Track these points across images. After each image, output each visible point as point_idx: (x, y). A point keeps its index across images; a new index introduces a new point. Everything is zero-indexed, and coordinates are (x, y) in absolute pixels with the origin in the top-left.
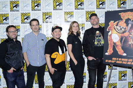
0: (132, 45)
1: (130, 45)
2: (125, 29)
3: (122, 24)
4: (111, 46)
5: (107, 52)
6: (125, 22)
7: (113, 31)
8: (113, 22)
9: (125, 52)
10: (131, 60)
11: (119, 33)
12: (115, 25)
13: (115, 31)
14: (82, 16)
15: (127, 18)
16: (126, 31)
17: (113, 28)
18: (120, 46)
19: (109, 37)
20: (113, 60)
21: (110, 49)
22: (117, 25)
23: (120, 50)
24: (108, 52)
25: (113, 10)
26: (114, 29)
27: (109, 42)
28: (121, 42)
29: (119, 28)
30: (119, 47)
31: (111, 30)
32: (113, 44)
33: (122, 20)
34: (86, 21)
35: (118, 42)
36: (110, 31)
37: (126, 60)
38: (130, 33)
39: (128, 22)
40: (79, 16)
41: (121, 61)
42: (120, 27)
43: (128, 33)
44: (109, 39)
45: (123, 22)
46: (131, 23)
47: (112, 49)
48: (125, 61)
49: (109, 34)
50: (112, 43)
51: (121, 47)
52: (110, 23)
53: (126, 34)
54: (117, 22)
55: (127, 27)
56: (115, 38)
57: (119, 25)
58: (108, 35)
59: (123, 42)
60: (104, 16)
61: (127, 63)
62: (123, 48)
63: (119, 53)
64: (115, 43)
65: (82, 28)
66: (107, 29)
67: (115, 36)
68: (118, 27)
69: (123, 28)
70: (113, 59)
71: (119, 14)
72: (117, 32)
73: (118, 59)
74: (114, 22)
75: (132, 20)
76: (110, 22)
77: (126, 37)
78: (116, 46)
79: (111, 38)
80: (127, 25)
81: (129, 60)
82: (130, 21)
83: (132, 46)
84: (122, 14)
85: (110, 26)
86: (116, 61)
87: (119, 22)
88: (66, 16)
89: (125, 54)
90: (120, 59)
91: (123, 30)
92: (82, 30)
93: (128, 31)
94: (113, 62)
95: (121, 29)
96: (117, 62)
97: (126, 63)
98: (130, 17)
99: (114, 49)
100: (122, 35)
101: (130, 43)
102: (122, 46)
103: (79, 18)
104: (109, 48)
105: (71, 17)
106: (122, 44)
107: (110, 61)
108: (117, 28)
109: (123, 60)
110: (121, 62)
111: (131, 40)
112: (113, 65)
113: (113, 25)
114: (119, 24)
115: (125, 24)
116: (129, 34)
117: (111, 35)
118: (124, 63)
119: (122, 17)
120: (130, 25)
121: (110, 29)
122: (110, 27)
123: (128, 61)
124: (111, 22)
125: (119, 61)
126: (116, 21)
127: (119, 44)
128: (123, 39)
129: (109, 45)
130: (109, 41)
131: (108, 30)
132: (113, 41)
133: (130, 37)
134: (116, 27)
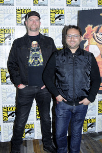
7: (91, 41)
8: (91, 26)
11: (100, 43)
12: (94, 32)
13: (94, 41)
17: (91, 36)
22: (97, 32)
25: (91, 8)
26: (92, 38)
31: (88, 39)
36: (86, 41)
52: (86, 29)
54: (97, 27)
57: (100, 31)
58: (84, 46)
67: (94, 49)
68: (98, 35)
71: (101, 15)
72: (97, 43)
74: (93, 27)
76: (87, 26)
85: (86, 33)
87: (100, 27)
113: (92, 32)
114: (100, 29)
121: (87, 37)
122: (87, 35)
124: (89, 26)
126: (95, 26)
131: (84, 38)
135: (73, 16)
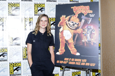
0: (85, 43)
1: (83, 43)
2: (78, 24)
3: (75, 19)
4: (62, 44)
5: (58, 51)
6: (78, 17)
7: (65, 27)
8: (65, 16)
9: (78, 52)
10: (85, 60)
11: (71, 29)
12: (67, 21)
14: (30, 8)
15: (80, 13)
16: (79, 27)
17: (64, 24)
18: (72, 44)
19: (60, 34)
20: (65, 61)
21: (62, 47)
22: (69, 21)
23: (73, 49)
24: (60, 51)
25: (64, 3)
26: (66, 25)
27: (60, 40)
28: (74, 39)
29: (72, 24)
30: (72, 46)
31: (63, 26)
32: (65, 42)
33: (75, 14)
34: (35, 15)
35: (70, 39)
37: (80, 60)
38: (83, 29)
39: (81, 17)
40: (27, 8)
41: (74, 61)
42: (72, 22)
43: (81, 29)
44: (60, 36)
45: (76, 17)
46: (84, 18)
47: (64, 47)
48: (78, 62)
49: (61, 30)
50: (64, 40)
51: (74, 46)
52: (61, 18)
53: (79, 31)
54: (69, 17)
55: (80, 23)
56: (67, 35)
57: (71, 20)
58: (59, 32)
59: (75, 39)
60: (55, 10)
61: (81, 64)
62: (76, 47)
63: (71, 52)
64: (67, 41)
65: (30, 23)
66: (58, 24)
67: (67, 33)
69: (75, 23)
70: (66, 59)
71: (72, 8)
72: (69, 28)
73: (70, 59)
74: (66, 17)
75: (85, 15)
76: (61, 16)
77: (79, 34)
78: (68, 44)
79: (63, 35)
80: (80, 21)
81: (83, 61)
82: (83, 16)
83: (85, 45)
84: (75, 8)
86: (69, 61)
87: (71, 16)
88: (10, 8)
89: (78, 54)
90: (73, 60)
91: (76, 26)
92: (30, 26)
93: (81, 27)
94: (65, 63)
95: (74, 25)
96: (69, 63)
97: (79, 64)
98: (83, 12)
99: (66, 48)
100: (75, 32)
101: (83, 41)
102: (75, 44)
103: (26, 11)
104: (60, 47)
105: (17, 9)
106: (75, 41)
107: (61, 62)
108: (69, 24)
109: (76, 60)
110: (74, 63)
111: (85, 37)
112: (65, 67)
113: (65, 20)
114: (71, 18)
115: (78, 20)
116: (82, 31)
117: (62, 32)
118: (77, 64)
119: (74, 12)
120: (83, 21)
121: (61, 24)
122: (62, 23)
123: (81, 62)
124: (63, 16)
125: (72, 61)
126: (68, 16)
127: (71, 41)
128: (76, 37)
129: (61, 44)
130: (61, 38)
132: (65, 38)
133: (83, 34)
134: (68, 22)
135: (51, 9)
